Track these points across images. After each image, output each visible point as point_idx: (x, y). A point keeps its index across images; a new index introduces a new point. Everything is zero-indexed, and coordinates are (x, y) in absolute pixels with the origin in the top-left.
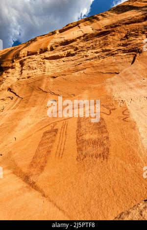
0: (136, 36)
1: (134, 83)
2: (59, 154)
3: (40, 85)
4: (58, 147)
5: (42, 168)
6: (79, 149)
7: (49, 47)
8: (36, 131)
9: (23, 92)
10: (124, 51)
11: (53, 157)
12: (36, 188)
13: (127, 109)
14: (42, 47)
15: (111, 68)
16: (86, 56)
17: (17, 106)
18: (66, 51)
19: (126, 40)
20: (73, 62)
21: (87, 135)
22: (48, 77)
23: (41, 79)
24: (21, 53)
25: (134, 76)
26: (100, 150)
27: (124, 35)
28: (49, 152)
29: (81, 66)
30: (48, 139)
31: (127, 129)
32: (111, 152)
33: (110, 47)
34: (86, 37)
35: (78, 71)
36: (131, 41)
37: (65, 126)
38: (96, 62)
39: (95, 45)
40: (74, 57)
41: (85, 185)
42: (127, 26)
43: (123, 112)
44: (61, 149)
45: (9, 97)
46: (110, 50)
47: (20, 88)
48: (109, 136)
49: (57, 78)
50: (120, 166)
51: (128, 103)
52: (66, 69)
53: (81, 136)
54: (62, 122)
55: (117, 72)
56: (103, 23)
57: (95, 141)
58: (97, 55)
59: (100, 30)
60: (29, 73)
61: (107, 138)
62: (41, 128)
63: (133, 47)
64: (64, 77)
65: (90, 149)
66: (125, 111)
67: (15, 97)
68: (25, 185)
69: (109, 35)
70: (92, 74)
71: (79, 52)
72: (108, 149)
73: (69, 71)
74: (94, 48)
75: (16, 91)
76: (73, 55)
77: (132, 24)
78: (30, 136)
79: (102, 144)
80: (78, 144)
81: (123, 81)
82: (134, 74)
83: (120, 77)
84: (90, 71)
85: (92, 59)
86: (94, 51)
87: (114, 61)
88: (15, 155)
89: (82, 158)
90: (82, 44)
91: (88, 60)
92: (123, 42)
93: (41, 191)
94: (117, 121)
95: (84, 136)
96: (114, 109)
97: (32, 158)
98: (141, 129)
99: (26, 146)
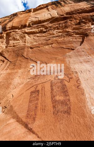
0: (85, 23)
1: (83, 59)
2: (43, 109)
3: (23, 53)
4: (41, 104)
5: (34, 119)
6: (54, 107)
7: (27, 24)
8: (25, 90)
9: (11, 57)
10: (77, 34)
11: (39, 111)
12: (33, 132)
13: (79, 79)
14: (23, 23)
15: (69, 45)
16: (53, 34)
17: (8, 67)
18: (40, 29)
19: (79, 26)
20: (44, 38)
21: (57, 97)
22: (28, 47)
23: (23, 48)
24: (7, 27)
25: (83, 53)
26: (66, 108)
27: (78, 21)
28: (36, 107)
29: (50, 42)
30: (34, 97)
31: (80, 94)
32: (72, 110)
33: (69, 30)
34: (53, 20)
35: (48, 45)
36: (82, 26)
37: (43, 88)
38: (60, 40)
39: (59, 26)
40: (45, 34)
41: (59, 131)
42: (80, 14)
43: (77, 81)
44: (43, 106)
45: (1, 60)
46: (69, 32)
47: (9, 54)
48: (70, 99)
49: (34, 49)
50: (77, 120)
51: (79, 74)
52: (40, 42)
53: (54, 97)
54: (41, 84)
55: (73, 48)
56: (65, 10)
57: (62, 102)
58: (60, 34)
59: (63, 15)
60: (14, 43)
61: (69, 100)
62: (28, 88)
63: (83, 31)
64: (38, 48)
65: (60, 107)
66: (78, 80)
67: (6, 61)
68: (26, 130)
69: (68, 20)
70: (57, 48)
71: (48, 30)
72: (70, 108)
73: (42, 44)
74: (58, 29)
75: (6, 56)
76: (44, 32)
77: (84, 14)
78: (22, 94)
79: (66, 104)
80: (53, 104)
81: (76, 56)
82: (83, 51)
83: (75, 53)
84: (56, 46)
85: (57, 37)
86: (58, 31)
87: (71, 40)
89: (56, 113)
90: (50, 25)
91: (54, 37)
92: (77, 26)
93: (36, 135)
94: (74, 88)
95: (56, 97)
96: (71, 78)
97: (26, 111)
98: (87, 95)
99: (21, 101)
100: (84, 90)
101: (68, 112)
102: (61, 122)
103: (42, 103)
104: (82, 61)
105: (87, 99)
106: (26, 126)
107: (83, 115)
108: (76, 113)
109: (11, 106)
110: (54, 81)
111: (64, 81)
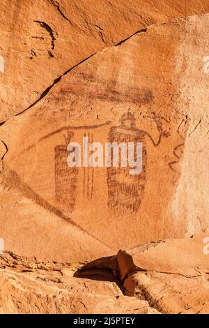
2: (88, 194)
4: (84, 183)
5: (72, 206)
6: (111, 194)
11: (81, 196)
12: (73, 223)
13: (183, 144)
21: (121, 175)
26: (132, 200)
28: (74, 187)
32: (142, 206)
43: (176, 149)
44: (88, 187)
48: (146, 186)
50: (145, 220)
53: (113, 174)
57: (129, 188)
61: (143, 188)
65: (122, 197)
66: (179, 146)
68: (60, 219)
72: (140, 201)
78: (31, 147)
79: (136, 194)
80: (109, 188)
88: (26, 179)
89: (113, 204)
94: (162, 163)
95: (117, 175)
97: (53, 190)
98: (180, 187)
100: (179, 174)
101: (135, 207)
102: (119, 218)
103: (86, 182)
106: (59, 213)
107: (158, 216)
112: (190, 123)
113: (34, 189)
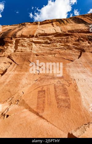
0: (83, 41)
1: (80, 69)
2: (49, 104)
3: (29, 58)
5: (43, 110)
6: (58, 103)
7: (35, 35)
8: (33, 89)
9: (18, 60)
10: (76, 48)
11: (47, 105)
12: (44, 118)
14: (31, 33)
15: (69, 57)
16: (56, 46)
17: (15, 69)
18: (45, 40)
19: (78, 42)
20: (49, 48)
22: (34, 54)
23: (29, 55)
24: (17, 34)
25: (80, 65)
26: (67, 104)
27: (77, 39)
28: (44, 102)
29: (53, 52)
30: (42, 95)
31: (77, 96)
32: (71, 106)
33: (70, 44)
34: (57, 35)
35: (51, 54)
36: (80, 43)
37: (48, 89)
38: (62, 51)
39: (62, 41)
40: (49, 45)
41: (63, 118)
42: (79, 34)
44: (49, 102)
45: (9, 62)
46: (69, 46)
47: (16, 57)
49: (39, 56)
50: (75, 112)
51: (77, 81)
52: (45, 51)
53: (57, 96)
54: (46, 86)
55: (72, 60)
56: (67, 28)
57: (64, 100)
58: (62, 47)
59: (65, 32)
60: (22, 49)
61: (69, 99)
62: (35, 88)
63: (81, 47)
64: (43, 56)
65: (62, 104)
66: (76, 86)
67: (13, 63)
68: (38, 117)
69: (69, 37)
70: (59, 58)
71: (52, 42)
72: (70, 104)
73: (46, 53)
74: (61, 42)
75: (14, 59)
76: (49, 43)
77: (82, 33)
78: (31, 92)
79: (67, 102)
80: (57, 101)
81: (75, 67)
82: (81, 64)
83: (74, 64)
84: (58, 56)
85: (59, 49)
86: (61, 44)
87: (71, 53)
88: (27, 102)
89: (59, 107)
90: (55, 38)
91: (57, 49)
92: (76, 43)
93: (46, 120)
94: (72, 91)
95: (59, 96)
96: (71, 84)
97: (36, 104)
98: (82, 97)
99: (31, 97)
100: (80, 93)
101: (68, 107)
102: (63, 113)
103: (48, 100)
104: (79, 71)
105: (83, 100)
108: (74, 108)
109: (23, 100)
110: (56, 85)
111: (65, 85)
112: (76, 80)
113: (29, 105)
